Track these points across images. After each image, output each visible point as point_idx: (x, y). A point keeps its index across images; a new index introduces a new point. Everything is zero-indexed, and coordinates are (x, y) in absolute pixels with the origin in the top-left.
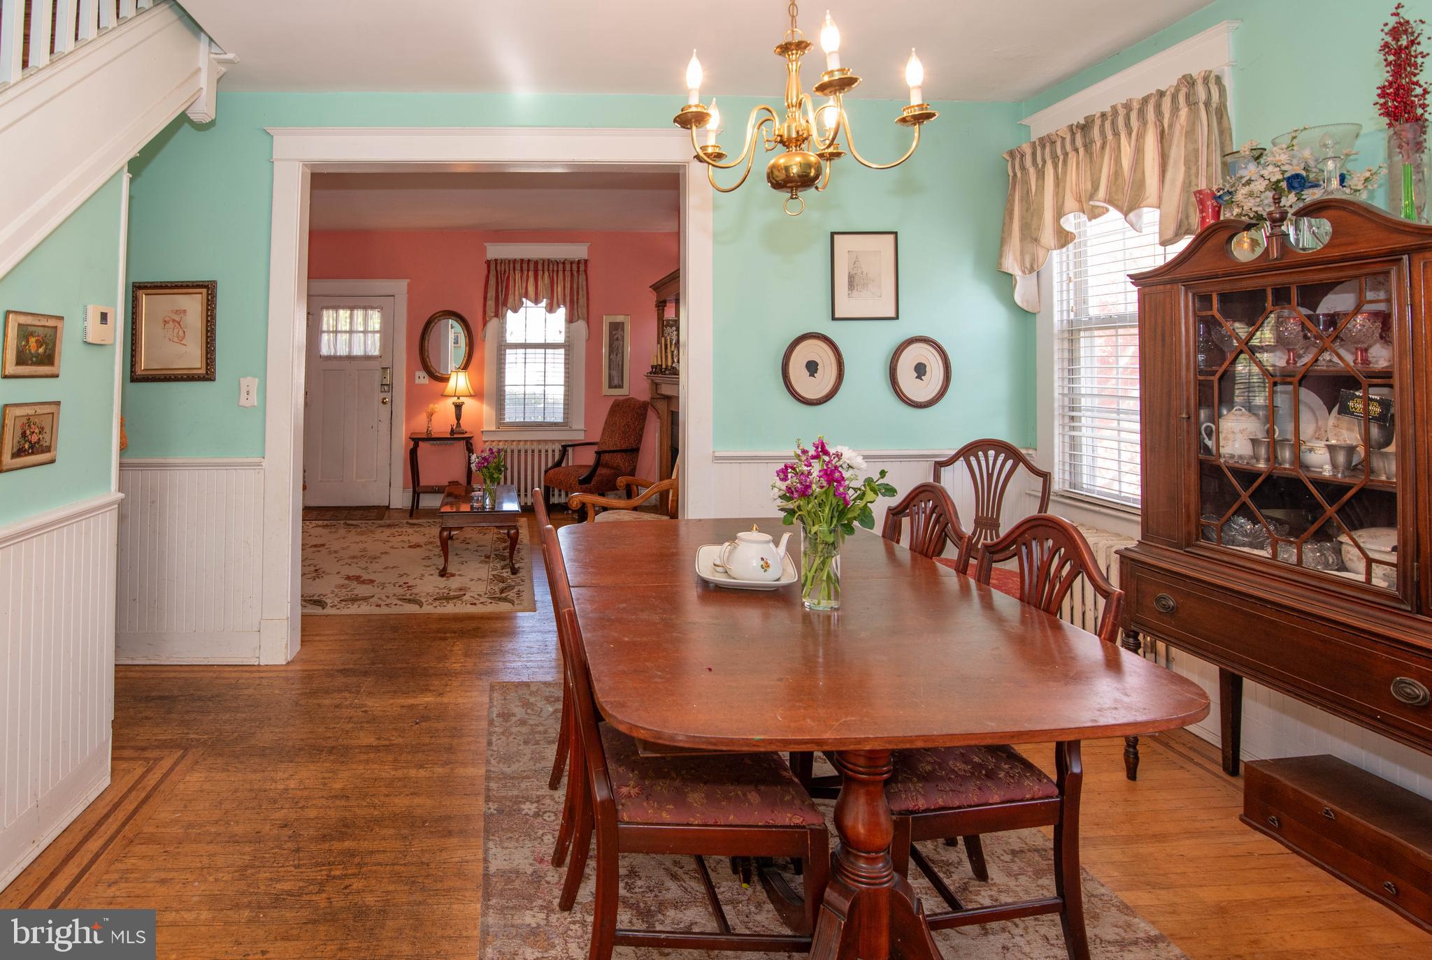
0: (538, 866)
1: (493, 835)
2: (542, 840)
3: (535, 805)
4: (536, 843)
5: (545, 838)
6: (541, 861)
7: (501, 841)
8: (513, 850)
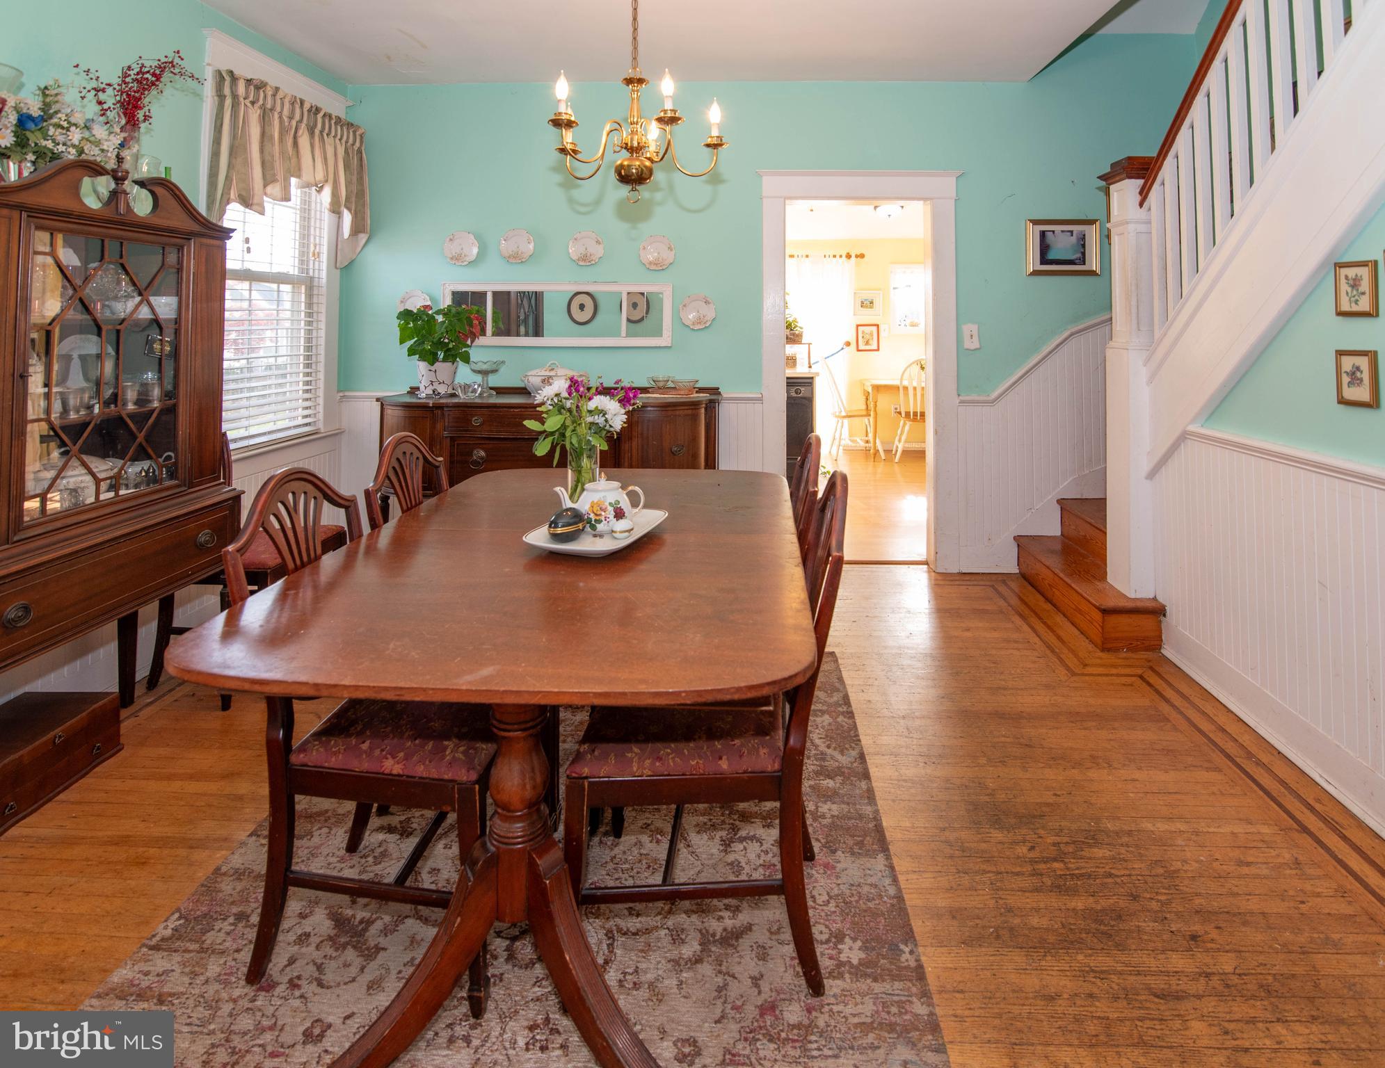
0: (830, 860)
1: (893, 905)
2: (828, 894)
3: (843, 957)
4: (836, 891)
5: (825, 898)
6: (827, 866)
7: (880, 896)
8: (862, 881)
